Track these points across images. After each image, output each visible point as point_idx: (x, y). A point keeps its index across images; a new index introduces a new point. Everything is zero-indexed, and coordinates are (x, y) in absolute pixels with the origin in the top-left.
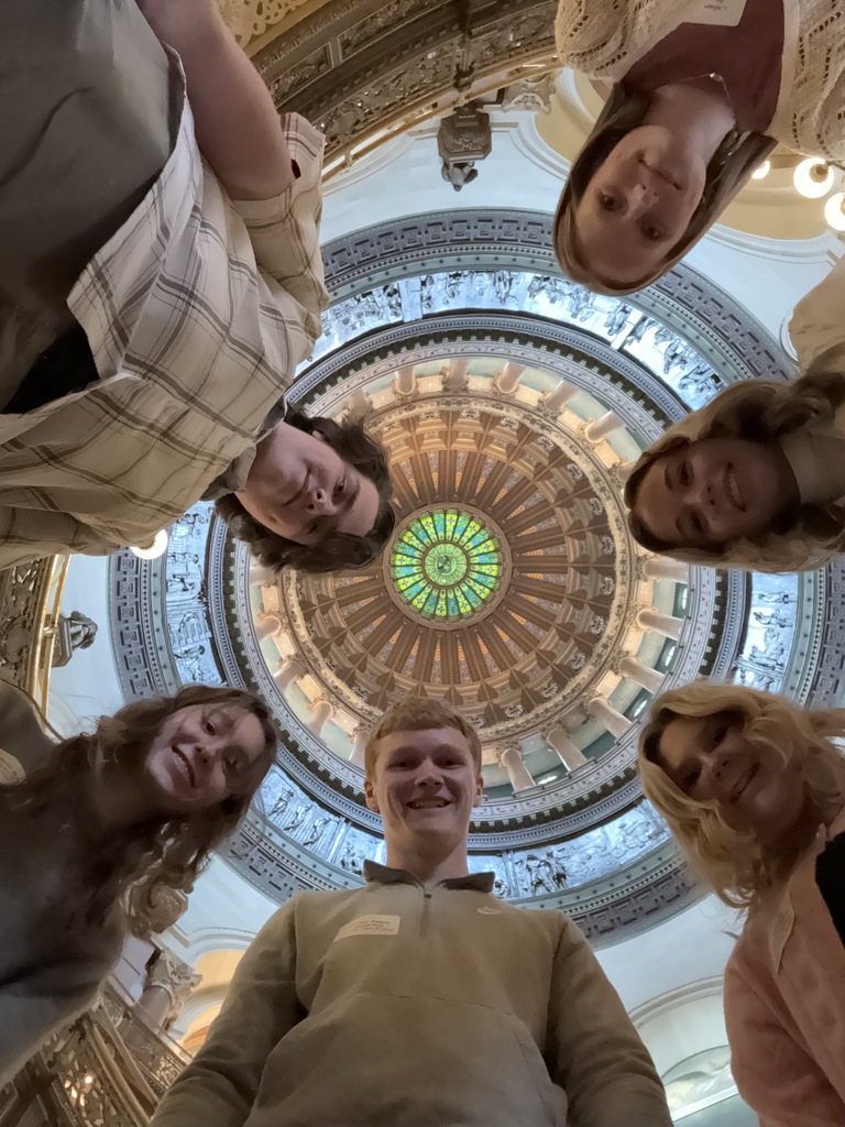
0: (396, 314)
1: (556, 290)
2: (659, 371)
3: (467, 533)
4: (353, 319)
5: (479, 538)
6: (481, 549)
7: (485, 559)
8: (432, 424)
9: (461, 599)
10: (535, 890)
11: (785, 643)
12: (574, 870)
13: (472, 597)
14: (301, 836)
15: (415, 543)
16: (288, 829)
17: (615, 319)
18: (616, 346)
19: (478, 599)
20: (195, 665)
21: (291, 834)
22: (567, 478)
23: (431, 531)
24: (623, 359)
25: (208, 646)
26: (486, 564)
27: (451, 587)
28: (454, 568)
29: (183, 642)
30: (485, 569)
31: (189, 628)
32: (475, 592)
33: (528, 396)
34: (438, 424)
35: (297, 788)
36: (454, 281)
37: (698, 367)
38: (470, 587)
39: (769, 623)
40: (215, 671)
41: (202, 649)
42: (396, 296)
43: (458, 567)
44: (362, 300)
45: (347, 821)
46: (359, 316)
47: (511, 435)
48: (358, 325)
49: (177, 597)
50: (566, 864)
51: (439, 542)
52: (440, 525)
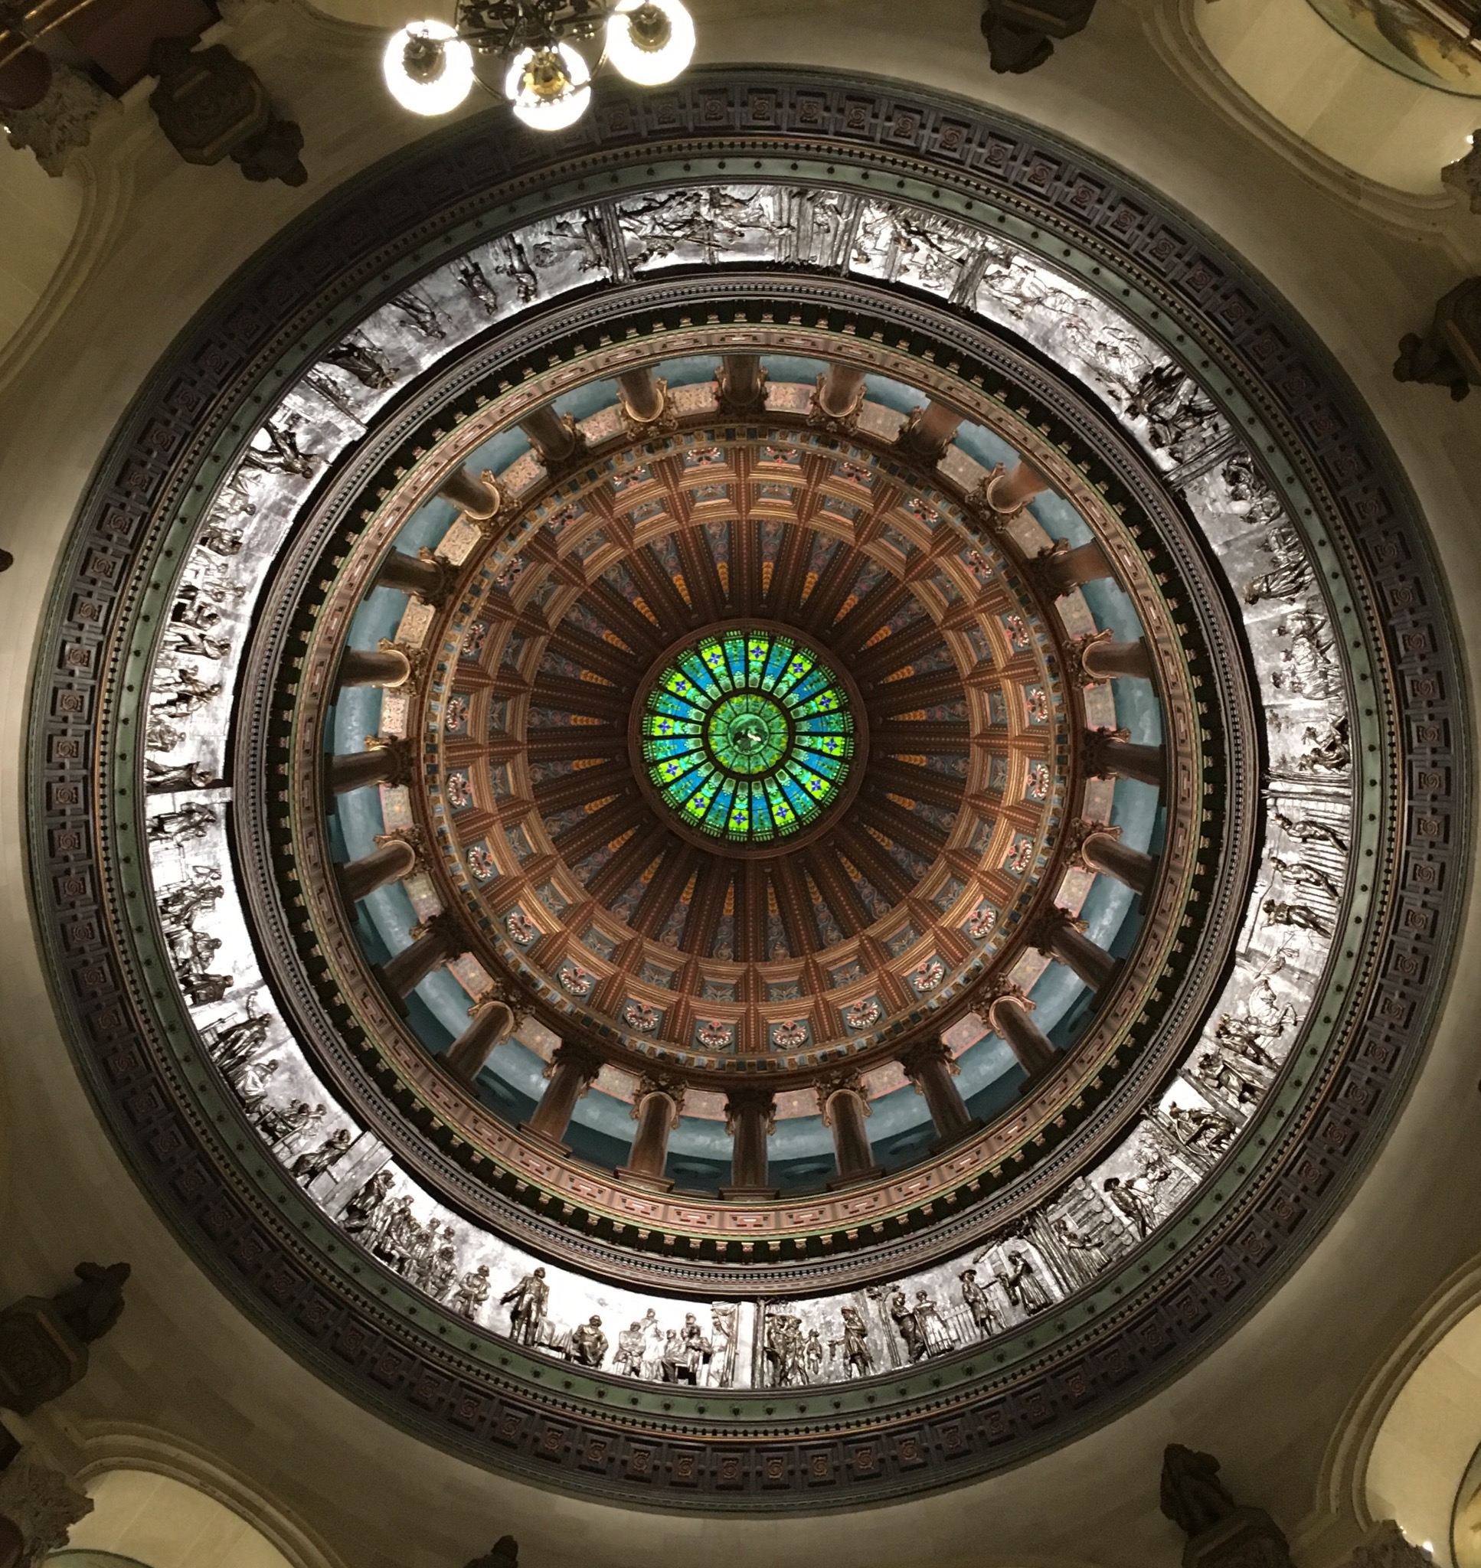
0: (388, 1177)
1: (197, 954)
2: (227, 698)
3: (678, 731)
4: (438, 1244)
5: (673, 707)
6: (689, 692)
7: (702, 677)
8: (534, 911)
9: (791, 678)
10: (1208, 413)
11: (546, 230)
12: (1137, 362)
13: (776, 664)
14: (1330, 858)
15: (741, 806)
16: (1332, 889)
17: (184, 829)
18: (228, 794)
19: (775, 651)
20: (1141, 1185)
21: (1338, 877)
22: (493, 642)
23: (707, 792)
24: (241, 766)
25: (1098, 1178)
26: (710, 671)
27: (779, 703)
28: (747, 718)
29: (1115, 1228)
30: (718, 668)
31: (1086, 1229)
32: (765, 663)
33: (397, 808)
34: (527, 902)
35: (1255, 898)
36: (280, 1126)
37: (177, 649)
38: (763, 675)
39: (528, 271)
40: (1133, 1140)
41: (1110, 1184)
42: (358, 1204)
43: (740, 712)
44: (398, 1256)
45: (1264, 784)
46: (425, 1239)
47: (476, 774)
48: (441, 1230)
49: (1047, 1278)
50: (1133, 379)
51: (719, 767)
52: (689, 784)
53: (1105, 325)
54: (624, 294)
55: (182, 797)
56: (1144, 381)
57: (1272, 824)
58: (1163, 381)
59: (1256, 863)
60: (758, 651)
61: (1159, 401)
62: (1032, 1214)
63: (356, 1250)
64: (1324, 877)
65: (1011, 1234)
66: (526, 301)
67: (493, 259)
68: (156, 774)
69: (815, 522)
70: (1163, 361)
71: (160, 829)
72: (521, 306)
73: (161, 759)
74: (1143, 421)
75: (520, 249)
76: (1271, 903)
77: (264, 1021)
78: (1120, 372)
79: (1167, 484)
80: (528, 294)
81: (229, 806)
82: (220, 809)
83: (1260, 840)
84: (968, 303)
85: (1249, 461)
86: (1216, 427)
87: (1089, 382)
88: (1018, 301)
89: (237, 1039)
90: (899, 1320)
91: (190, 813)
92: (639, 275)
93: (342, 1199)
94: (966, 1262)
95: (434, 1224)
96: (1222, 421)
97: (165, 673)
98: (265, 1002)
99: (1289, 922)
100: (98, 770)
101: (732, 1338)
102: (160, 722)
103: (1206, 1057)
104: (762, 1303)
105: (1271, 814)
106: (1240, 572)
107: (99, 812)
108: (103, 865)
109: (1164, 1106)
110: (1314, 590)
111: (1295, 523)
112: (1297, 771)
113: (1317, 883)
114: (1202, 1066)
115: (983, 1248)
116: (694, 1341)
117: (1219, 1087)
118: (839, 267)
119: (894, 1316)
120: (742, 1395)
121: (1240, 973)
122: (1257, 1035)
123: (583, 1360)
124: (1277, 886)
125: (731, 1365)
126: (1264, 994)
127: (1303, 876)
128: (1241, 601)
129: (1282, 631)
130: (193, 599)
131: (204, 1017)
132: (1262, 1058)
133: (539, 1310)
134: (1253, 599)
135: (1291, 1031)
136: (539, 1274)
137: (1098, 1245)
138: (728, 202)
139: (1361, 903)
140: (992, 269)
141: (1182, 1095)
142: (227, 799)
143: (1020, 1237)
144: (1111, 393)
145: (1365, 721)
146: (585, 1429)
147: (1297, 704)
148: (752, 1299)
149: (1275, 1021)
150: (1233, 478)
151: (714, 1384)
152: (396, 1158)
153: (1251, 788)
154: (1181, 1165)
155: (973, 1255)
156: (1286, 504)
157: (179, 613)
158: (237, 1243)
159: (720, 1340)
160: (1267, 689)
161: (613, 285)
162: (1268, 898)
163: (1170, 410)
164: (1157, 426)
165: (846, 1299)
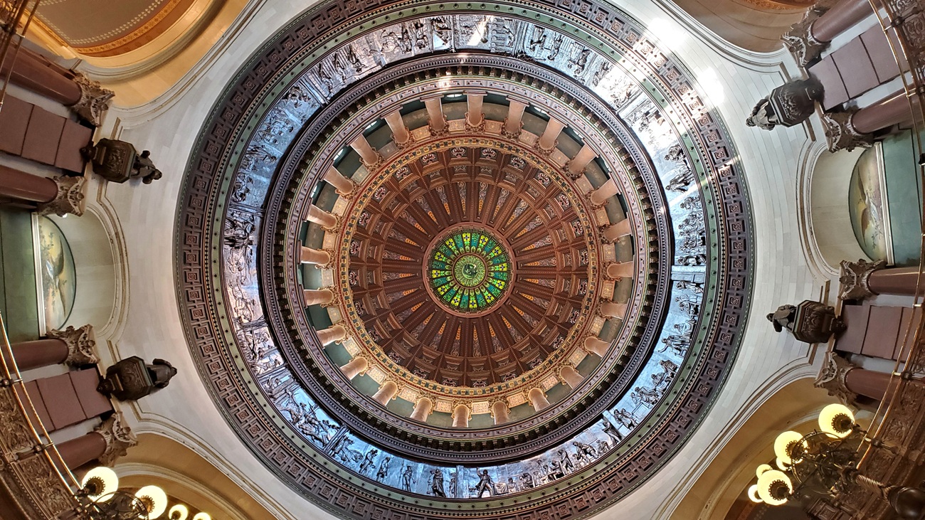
0: (681, 260)
4: (688, 228)
5: (481, 300)
8: (575, 288)
9: (442, 273)
10: (230, 221)
11: (349, 464)
12: (235, 254)
13: (441, 281)
14: (327, 64)
15: (493, 254)
17: (626, 417)
18: (605, 414)
21: (330, 58)
23: (497, 268)
24: (593, 416)
25: (485, 46)
26: (461, 299)
27: (453, 270)
28: (465, 276)
30: (458, 297)
31: (504, 36)
32: (444, 284)
33: (577, 357)
35: (361, 77)
36: (692, 308)
37: (572, 466)
38: (449, 282)
41: (485, 41)
42: (695, 262)
44: (701, 236)
45: (325, 105)
47: (550, 342)
48: (682, 230)
49: (529, 33)
50: (241, 251)
51: (487, 271)
52: (500, 276)
53: (232, 274)
54: (350, 424)
55: (617, 425)
56: (238, 248)
57: (334, 92)
58: (233, 242)
59: (351, 86)
60: (443, 290)
61: (240, 238)
62: (516, 56)
63: (709, 251)
64: (334, 62)
65: (528, 57)
66: (376, 451)
67: (372, 473)
68: (616, 440)
69: (387, 307)
70: (227, 247)
71: (631, 425)
72: (380, 451)
73: (610, 443)
74: (251, 237)
75: (361, 466)
76: (357, 71)
77: (665, 341)
78: (243, 257)
79: (264, 213)
80: (374, 453)
81: (608, 409)
82: (612, 411)
83: (343, 91)
84: (263, 319)
85: (233, 196)
86: (232, 215)
87: (253, 264)
88: (249, 306)
89: (678, 345)
90: (583, 66)
91: (620, 420)
92: (340, 424)
93: (698, 269)
94: (548, 62)
95: (682, 234)
96: (228, 215)
97: (582, 464)
98: (660, 346)
99: (358, 61)
100: (628, 459)
101: (634, 112)
102: (599, 453)
103: (420, 48)
104: (616, 113)
105: (332, 95)
106: (269, 169)
107: (641, 447)
108: (656, 432)
109: (447, 47)
110: (252, 143)
111: (238, 165)
112: (312, 99)
113: (338, 63)
114: (424, 46)
115: (539, 61)
116: (646, 122)
117: (424, 36)
118: (286, 366)
119: (583, 69)
120: (648, 93)
121: (386, 61)
122: (399, 39)
123: (681, 151)
124: (351, 74)
125: (642, 104)
126: (386, 48)
127: (340, 69)
128: (278, 161)
129: (275, 141)
130: (552, 475)
131: (678, 360)
132: (404, 31)
133: (679, 178)
134: (274, 158)
135: (389, 30)
136: (669, 188)
137: (504, 27)
138: (294, 416)
139: (331, 44)
140: (245, 321)
141: (438, 44)
142: (606, 412)
143: (525, 53)
144: (251, 254)
145: (277, 93)
146: (701, 131)
147: (291, 117)
148: (618, 116)
149: (390, 38)
150: (242, 195)
151: (652, 104)
152: (673, 263)
153: (330, 108)
154: (458, 26)
155: (543, 62)
156: (235, 173)
157: (560, 475)
158: (738, 289)
159: (639, 115)
160: (296, 130)
161: (350, 429)
162: (357, 73)
163: (240, 233)
164: (248, 232)
165: (592, 87)
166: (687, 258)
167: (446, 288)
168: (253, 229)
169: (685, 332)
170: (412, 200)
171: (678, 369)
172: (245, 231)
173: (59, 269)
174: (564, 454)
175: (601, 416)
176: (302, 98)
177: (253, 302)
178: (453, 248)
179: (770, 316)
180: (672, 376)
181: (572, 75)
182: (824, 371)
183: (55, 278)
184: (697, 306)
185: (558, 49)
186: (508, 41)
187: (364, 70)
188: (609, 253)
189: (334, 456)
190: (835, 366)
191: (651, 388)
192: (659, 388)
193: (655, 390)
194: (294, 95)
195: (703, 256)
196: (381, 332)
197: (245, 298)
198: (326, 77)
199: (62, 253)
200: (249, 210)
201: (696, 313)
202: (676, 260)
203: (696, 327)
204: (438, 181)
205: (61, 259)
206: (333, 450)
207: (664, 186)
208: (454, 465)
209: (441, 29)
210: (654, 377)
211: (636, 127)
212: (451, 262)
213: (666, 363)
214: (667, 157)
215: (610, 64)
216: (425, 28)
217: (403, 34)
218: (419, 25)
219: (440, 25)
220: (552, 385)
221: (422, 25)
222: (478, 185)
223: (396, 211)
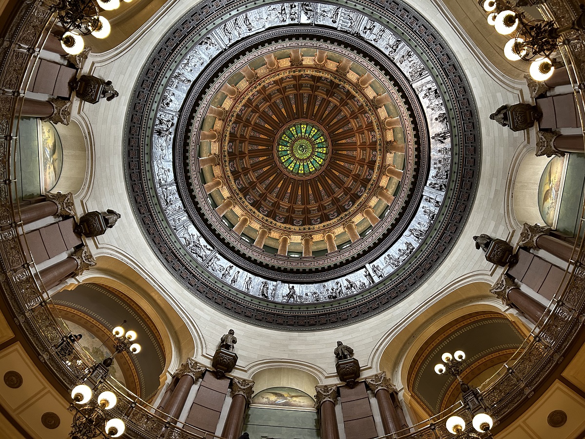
0: (430, 184)
1: (404, 254)
3: (311, 164)
4: (439, 165)
7: (297, 167)
9: (285, 148)
10: (159, 119)
12: (160, 140)
13: (284, 153)
14: (230, 25)
17: (379, 271)
19: (282, 155)
20: (329, 15)
21: (233, 21)
22: (314, 217)
23: (320, 150)
24: (360, 265)
25: (335, 25)
26: (294, 166)
27: (292, 147)
28: (299, 152)
29: (343, 15)
31: (348, 21)
32: (285, 156)
33: (358, 218)
35: (251, 34)
36: (431, 215)
37: (343, 293)
38: (288, 154)
40: (321, 23)
41: (334, 22)
42: (439, 188)
43: (299, 154)
44: (446, 173)
45: (225, 50)
46: (439, 168)
47: (344, 203)
49: (364, 22)
50: (164, 139)
51: (313, 151)
52: (320, 155)
53: (157, 151)
54: (219, 248)
55: (372, 274)
56: (163, 136)
57: (233, 42)
58: (159, 133)
59: (243, 39)
60: (284, 159)
61: (164, 131)
62: (353, 35)
63: (449, 183)
64: (235, 23)
65: (360, 36)
66: (233, 266)
67: (228, 280)
68: (370, 283)
69: (249, 167)
70: (155, 136)
71: (381, 276)
72: (234, 266)
73: (367, 283)
74: (170, 130)
75: (223, 275)
76: (249, 30)
77: (411, 231)
78: (165, 142)
79: (180, 116)
80: (231, 267)
81: (369, 263)
82: (371, 265)
83: (238, 42)
84: (173, 181)
85: (162, 104)
86: (160, 115)
87: (171, 146)
88: (166, 172)
89: (417, 235)
90: (395, 50)
91: (375, 271)
92: (214, 248)
93: (440, 192)
94: (373, 43)
95: (435, 168)
96: (158, 115)
97: (348, 293)
98: (407, 233)
99: (250, 24)
100: (375, 296)
101: (422, 85)
102: (359, 288)
103: (292, 20)
104: (411, 83)
105: (231, 44)
106: (186, 87)
107: (384, 291)
108: (394, 284)
109: (309, 22)
110: (177, 71)
111: (166, 86)
112: (217, 46)
113: (237, 24)
114: (294, 20)
115: (367, 40)
116: (428, 94)
117: (296, 13)
118: (185, 211)
119: (395, 52)
120: (433, 77)
121: (267, 26)
122: (279, 13)
123: (446, 118)
124: (245, 32)
125: (428, 83)
126: (269, 18)
127: (238, 28)
128: (191, 83)
129: (191, 70)
130: (331, 296)
131: (416, 245)
132: (283, 8)
133: (441, 134)
134: (189, 81)
135: (272, 7)
136: (433, 138)
137: (349, 16)
138: (187, 242)
139: (234, 13)
140: (163, 182)
141: (304, 19)
142: (368, 264)
143: (359, 34)
144: (170, 140)
145: (195, 41)
146: (461, 109)
147: (203, 56)
148: (411, 86)
149: (273, 11)
150: (168, 104)
151: (434, 84)
152: (425, 185)
153: (229, 52)
154: (319, 10)
155: (370, 42)
156: (164, 90)
157: (335, 297)
158: (460, 211)
159: (424, 88)
160: (205, 64)
161: (219, 252)
162: (249, 31)
163: (165, 127)
164: (169, 127)
165: (398, 64)
166: (435, 184)
167: (287, 157)
168: (173, 124)
169: (424, 228)
170: (272, 101)
171: (414, 250)
172: (168, 126)
173: (54, 152)
174: (339, 284)
175: (364, 267)
176: (211, 45)
177: (169, 170)
178: (294, 133)
179: (475, 238)
180: (410, 252)
181: (387, 53)
182: (497, 284)
183: (50, 158)
184: (434, 215)
185: (381, 36)
186: (350, 24)
187: (253, 30)
188: (390, 159)
189: (208, 267)
190: (504, 283)
191: (397, 257)
192: (402, 258)
193: (399, 258)
194: (206, 43)
195: (445, 185)
196: (243, 182)
197: (164, 167)
198: (228, 33)
199: (55, 142)
200: (171, 113)
201: (432, 219)
202: (428, 184)
203: (431, 227)
204: (291, 91)
205: (54, 146)
206: (208, 263)
207: (431, 137)
208: (276, 281)
209: (306, 10)
210: (400, 250)
211: (421, 96)
212: (291, 142)
213: (408, 244)
214: (436, 119)
215: (413, 53)
216: (297, 7)
217: (282, 10)
218: (293, 6)
219: (308, 8)
220: (340, 233)
221: (295, 6)
222: (316, 97)
223: (262, 107)
